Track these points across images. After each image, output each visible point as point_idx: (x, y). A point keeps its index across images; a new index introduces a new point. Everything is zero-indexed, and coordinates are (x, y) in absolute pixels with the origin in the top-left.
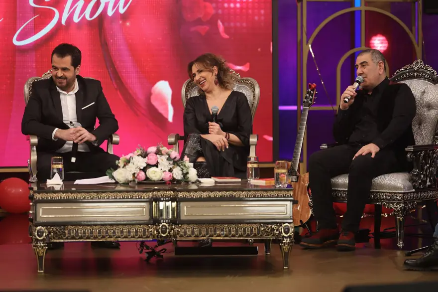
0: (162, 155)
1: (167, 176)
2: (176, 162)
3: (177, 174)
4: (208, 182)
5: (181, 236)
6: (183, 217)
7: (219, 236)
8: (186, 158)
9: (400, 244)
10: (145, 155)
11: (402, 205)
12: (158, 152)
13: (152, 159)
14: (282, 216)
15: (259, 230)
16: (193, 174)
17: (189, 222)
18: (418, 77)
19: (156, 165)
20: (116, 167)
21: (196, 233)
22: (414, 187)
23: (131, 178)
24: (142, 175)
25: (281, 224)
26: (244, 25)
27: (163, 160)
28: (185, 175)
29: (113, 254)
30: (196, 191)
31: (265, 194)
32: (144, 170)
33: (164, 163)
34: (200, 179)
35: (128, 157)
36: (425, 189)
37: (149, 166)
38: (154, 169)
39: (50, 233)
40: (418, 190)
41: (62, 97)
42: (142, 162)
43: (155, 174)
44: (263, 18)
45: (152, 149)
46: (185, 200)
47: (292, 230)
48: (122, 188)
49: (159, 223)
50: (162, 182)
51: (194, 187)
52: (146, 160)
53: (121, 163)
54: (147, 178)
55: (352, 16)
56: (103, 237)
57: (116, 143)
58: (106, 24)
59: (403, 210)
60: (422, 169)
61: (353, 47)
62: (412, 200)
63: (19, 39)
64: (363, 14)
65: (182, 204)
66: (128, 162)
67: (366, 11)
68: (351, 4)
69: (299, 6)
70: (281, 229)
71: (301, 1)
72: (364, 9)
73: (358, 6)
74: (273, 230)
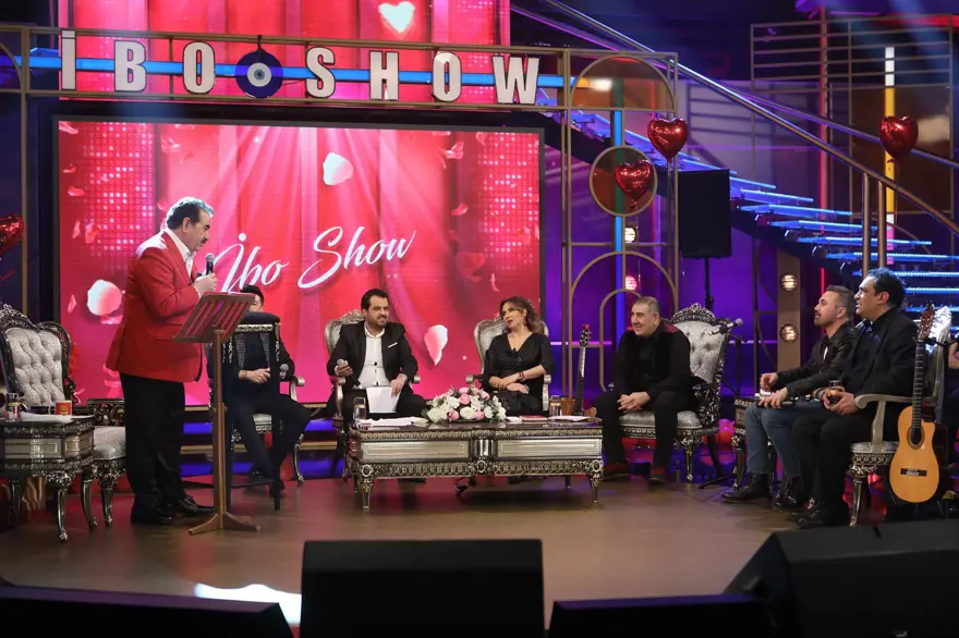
0: (473, 395)
1: (479, 415)
2: (487, 402)
3: (488, 413)
4: (515, 420)
5: (499, 473)
6: (500, 455)
7: (534, 472)
8: (495, 398)
9: (690, 477)
10: (457, 396)
11: (691, 441)
12: (470, 393)
13: (465, 399)
14: (591, 453)
15: (571, 466)
16: (502, 412)
17: (505, 460)
18: (696, 319)
19: (469, 405)
20: (429, 407)
21: (513, 469)
22: (701, 423)
23: (445, 417)
24: (456, 415)
25: (591, 460)
26: (514, 268)
27: (474, 400)
28: (495, 414)
29: (419, 489)
30: (503, 430)
31: (576, 432)
32: (458, 410)
33: (476, 404)
34: (509, 418)
35: (441, 397)
36: (711, 426)
37: (462, 406)
38: (467, 408)
39: (375, 470)
40: (704, 427)
41: (368, 340)
42: (456, 402)
43: (468, 413)
44: (531, 262)
45: (464, 390)
46: (502, 438)
47: (601, 466)
48: (436, 427)
49: (477, 459)
50: (474, 421)
51: (504, 426)
52: (459, 400)
53: (435, 403)
54: (461, 418)
55: (612, 262)
56: (425, 474)
57: (418, 383)
58: (386, 268)
59: (693, 445)
60: (707, 406)
61: (614, 289)
62: (699, 436)
63: (304, 282)
64: (624, 257)
65: (499, 442)
66: (441, 402)
67: (627, 255)
68: (612, 249)
69: (564, 249)
70: (592, 465)
71: (566, 244)
72: (625, 252)
73: (619, 250)
74: (584, 466)
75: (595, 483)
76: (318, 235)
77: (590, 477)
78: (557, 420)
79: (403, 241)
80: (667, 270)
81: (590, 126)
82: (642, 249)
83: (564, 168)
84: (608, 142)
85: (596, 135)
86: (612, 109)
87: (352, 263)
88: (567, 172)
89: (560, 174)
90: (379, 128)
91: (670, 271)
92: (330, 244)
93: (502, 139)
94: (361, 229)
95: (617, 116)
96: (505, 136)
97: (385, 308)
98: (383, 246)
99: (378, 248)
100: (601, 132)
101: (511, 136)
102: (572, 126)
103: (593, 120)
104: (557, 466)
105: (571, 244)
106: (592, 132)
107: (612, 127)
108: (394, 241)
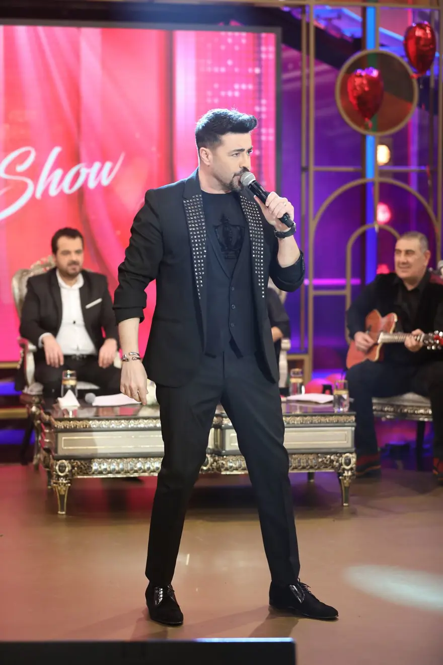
5: (226, 470)
6: (228, 448)
15: (316, 461)
17: (235, 453)
31: (323, 419)
39: (73, 467)
41: (63, 292)
47: (353, 460)
56: (136, 472)
58: (87, 198)
61: (363, 224)
64: (377, 186)
65: (227, 432)
67: (380, 183)
68: (361, 174)
69: (304, 176)
70: (342, 460)
71: (306, 169)
72: (378, 180)
73: (371, 175)
74: (332, 461)
75: (346, 482)
76: (5, 156)
77: (340, 474)
78: (298, 401)
79: (108, 165)
80: (428, 201)
81: (336, 22)
82: (397, 176)
83: (305, 71)
84: (358, 43)
85: (343, 35)
86: (364, 4)
87: (46, 192)
88: (308, 76)
89: (299, 79)
90: (79, 26)
91: (431, 201)
92: (21, 168)
93: (230, 41)
94: (56, 151)
95: (370, 13)
96: (233, 37)
97: (78, 252)
98: (84, 171)
99: (77, 175)
100: (349, 31)
101: (240, 37)
102: (314, 23)
103: (340, 16)
104: (299, 462)
105: (312, 168)
106: (338, 30)
107: (364, 24)
108: (97, 165)
